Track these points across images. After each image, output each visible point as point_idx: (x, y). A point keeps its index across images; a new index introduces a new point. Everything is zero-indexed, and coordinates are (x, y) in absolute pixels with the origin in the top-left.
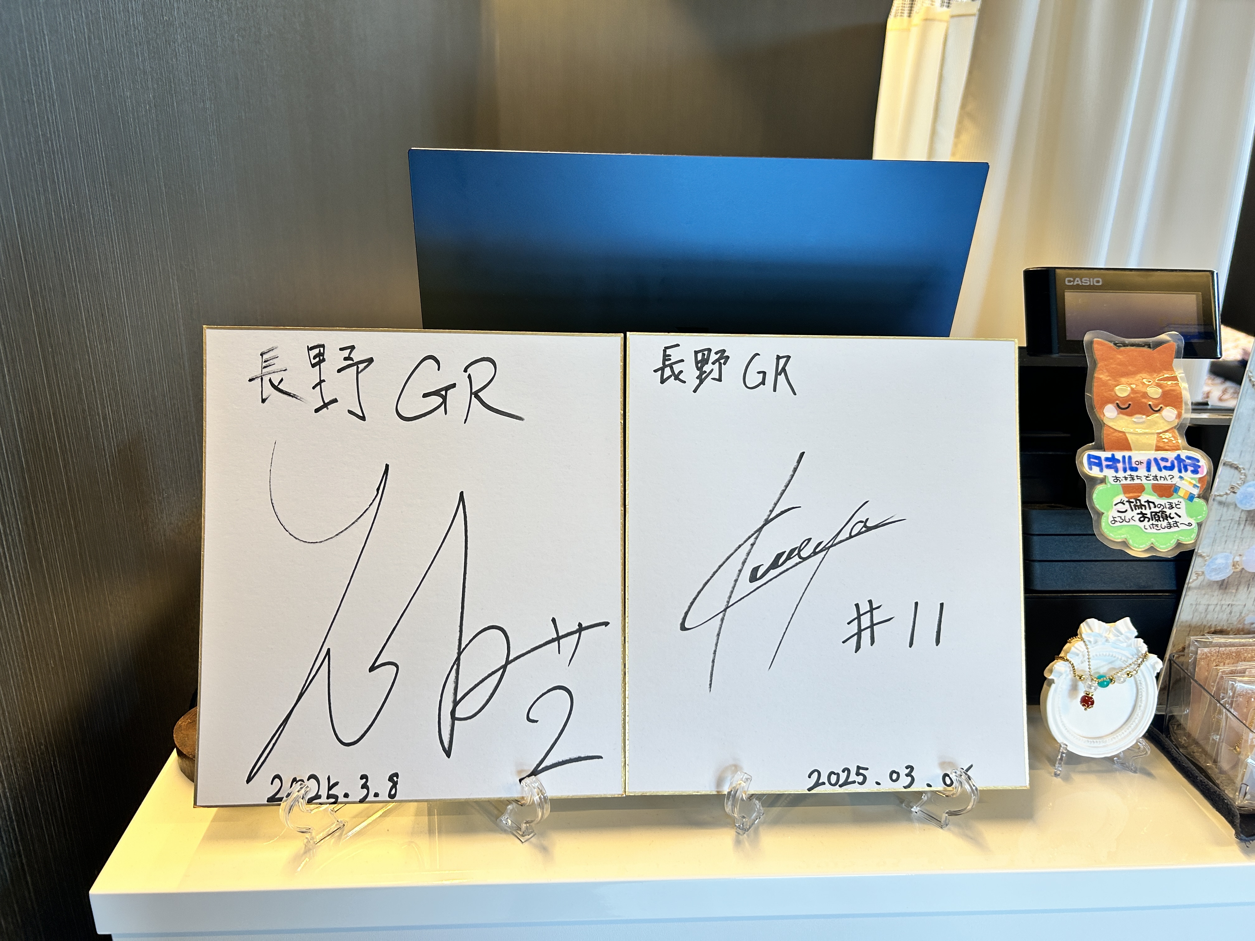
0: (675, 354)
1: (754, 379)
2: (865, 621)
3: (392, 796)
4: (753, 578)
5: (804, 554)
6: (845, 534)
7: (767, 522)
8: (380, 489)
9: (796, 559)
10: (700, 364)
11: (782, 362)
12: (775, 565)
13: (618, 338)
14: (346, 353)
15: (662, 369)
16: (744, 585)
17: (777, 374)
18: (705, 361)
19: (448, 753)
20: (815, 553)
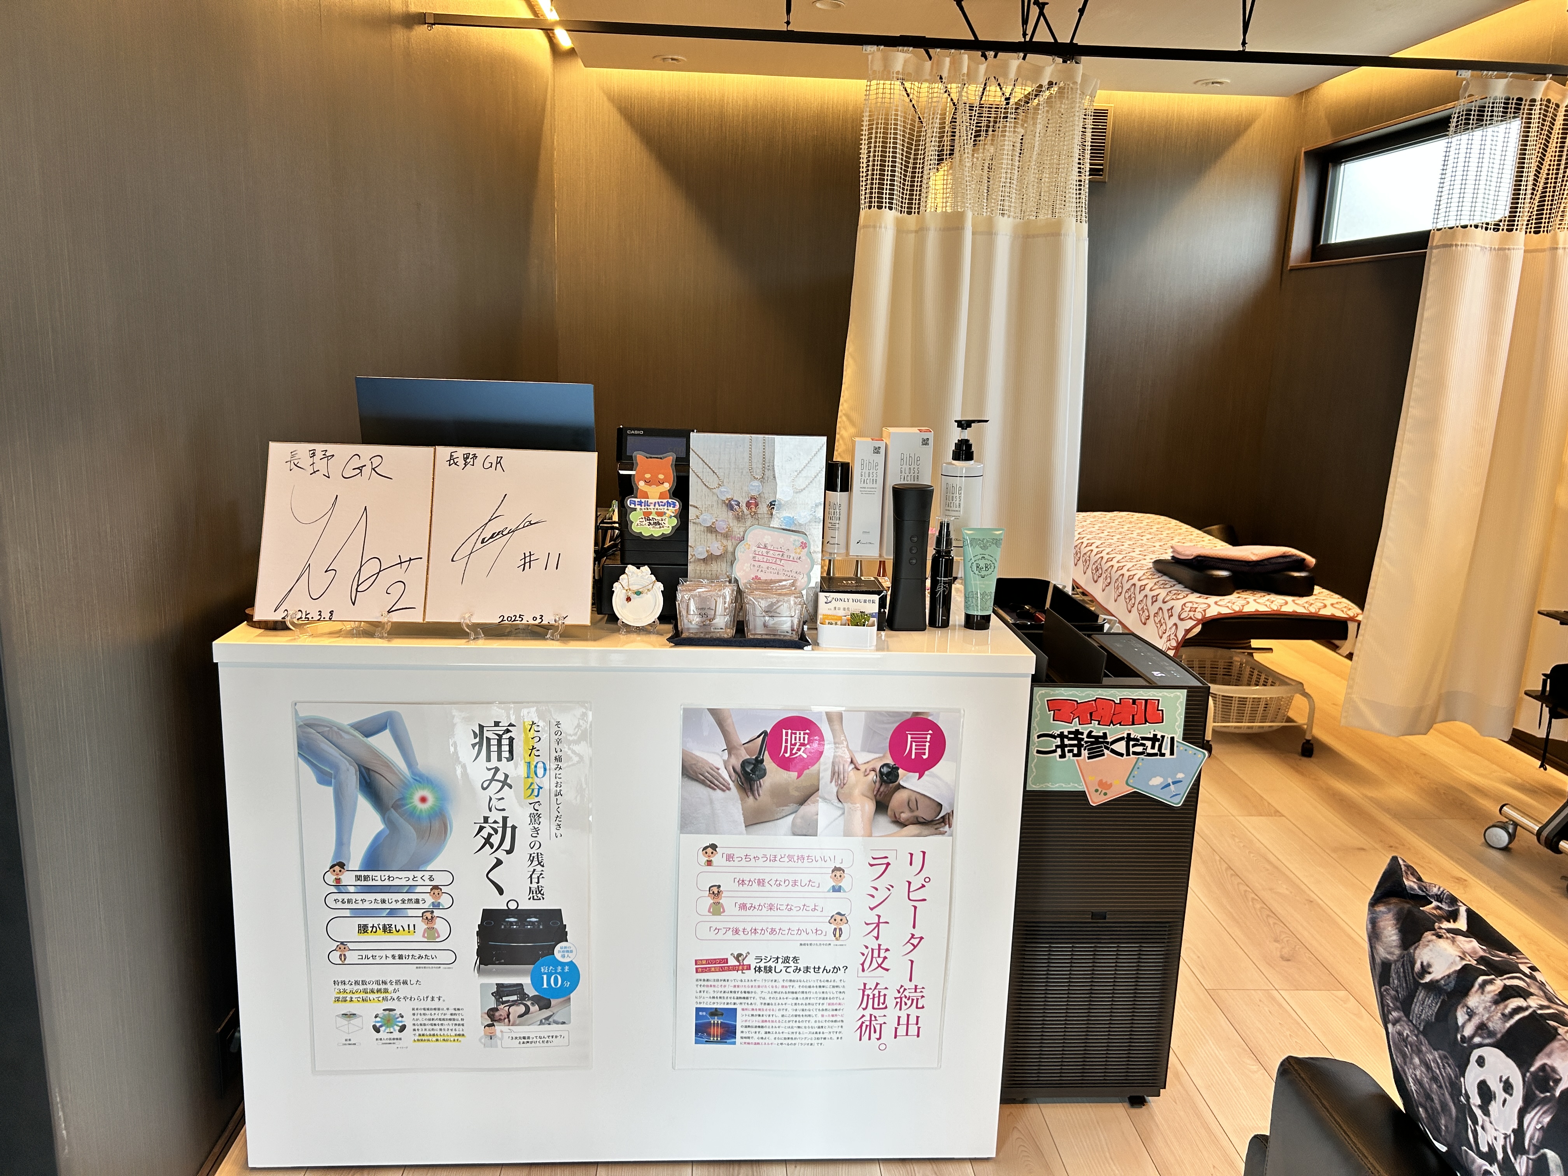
0: (455, 455)
1: (487, 465)
2: (528, 560)
3: (330, 619)
4: (482, 542)
5: (504, 533)
6: (522, 526)
7: (490, 521)
8: (334, 504)
9: (501, 535)
10: (465, 459)
11: (499, 459)
12: (492, 537)
13: (431, 449)
14: (324, 453)
15: (450, 461)
16: (479, 545)
17: (497, 463)
18: (467, 458)
19: (354, 604)
20: (509, 533)
